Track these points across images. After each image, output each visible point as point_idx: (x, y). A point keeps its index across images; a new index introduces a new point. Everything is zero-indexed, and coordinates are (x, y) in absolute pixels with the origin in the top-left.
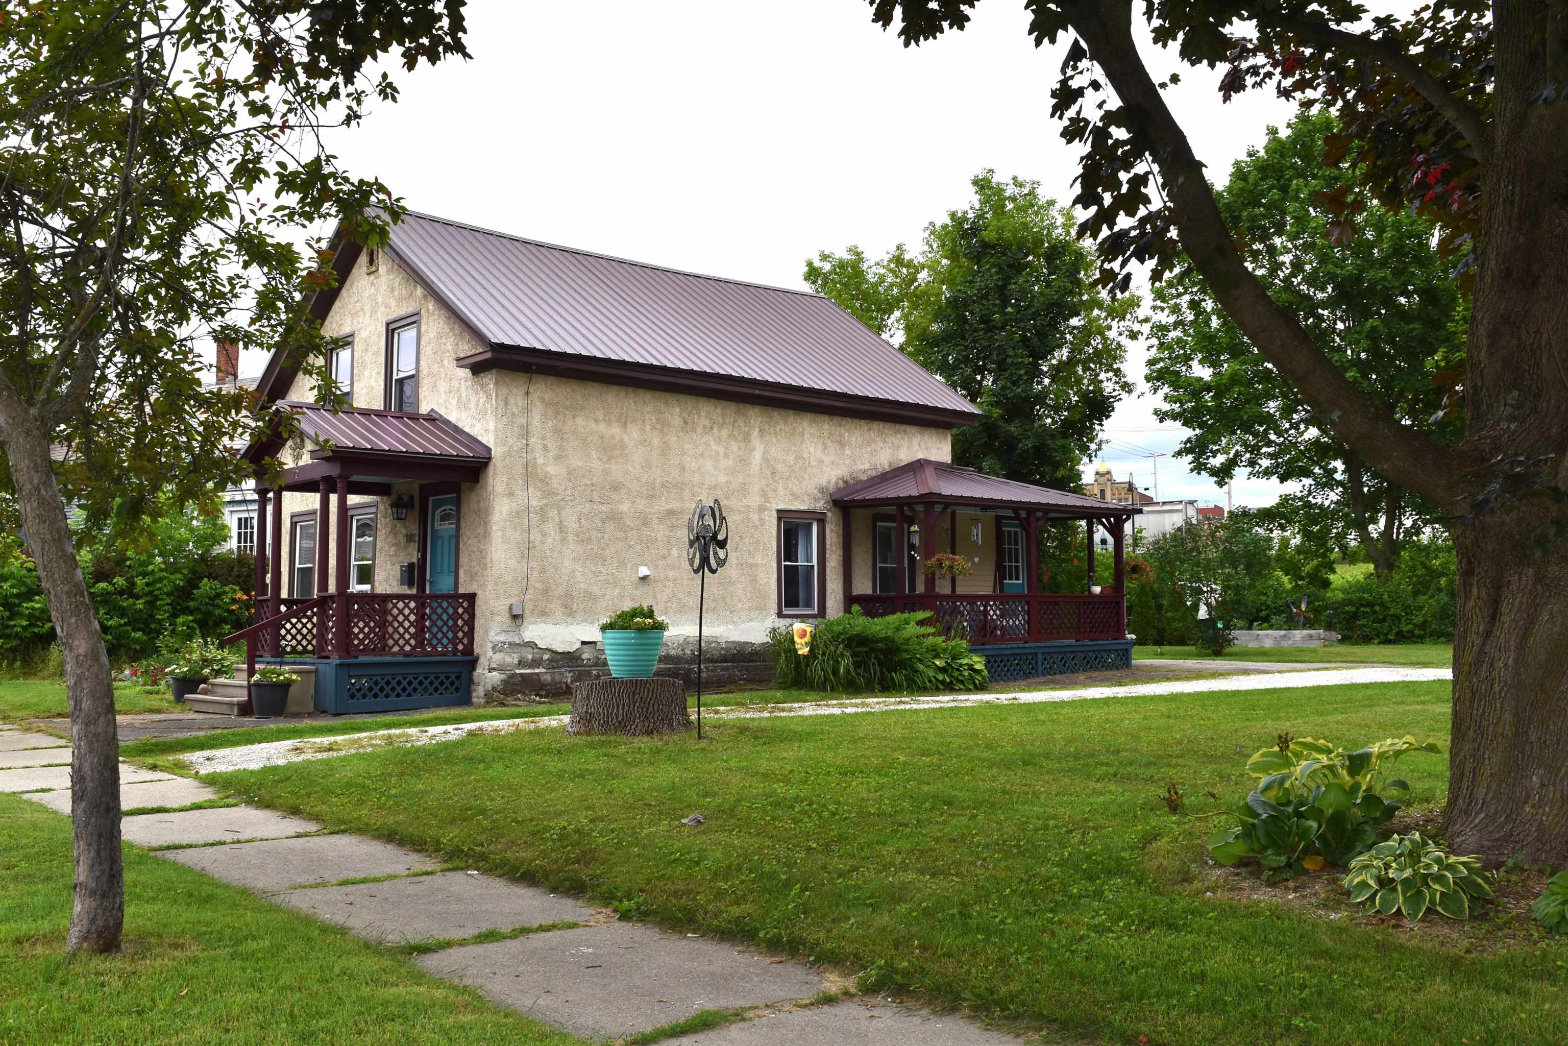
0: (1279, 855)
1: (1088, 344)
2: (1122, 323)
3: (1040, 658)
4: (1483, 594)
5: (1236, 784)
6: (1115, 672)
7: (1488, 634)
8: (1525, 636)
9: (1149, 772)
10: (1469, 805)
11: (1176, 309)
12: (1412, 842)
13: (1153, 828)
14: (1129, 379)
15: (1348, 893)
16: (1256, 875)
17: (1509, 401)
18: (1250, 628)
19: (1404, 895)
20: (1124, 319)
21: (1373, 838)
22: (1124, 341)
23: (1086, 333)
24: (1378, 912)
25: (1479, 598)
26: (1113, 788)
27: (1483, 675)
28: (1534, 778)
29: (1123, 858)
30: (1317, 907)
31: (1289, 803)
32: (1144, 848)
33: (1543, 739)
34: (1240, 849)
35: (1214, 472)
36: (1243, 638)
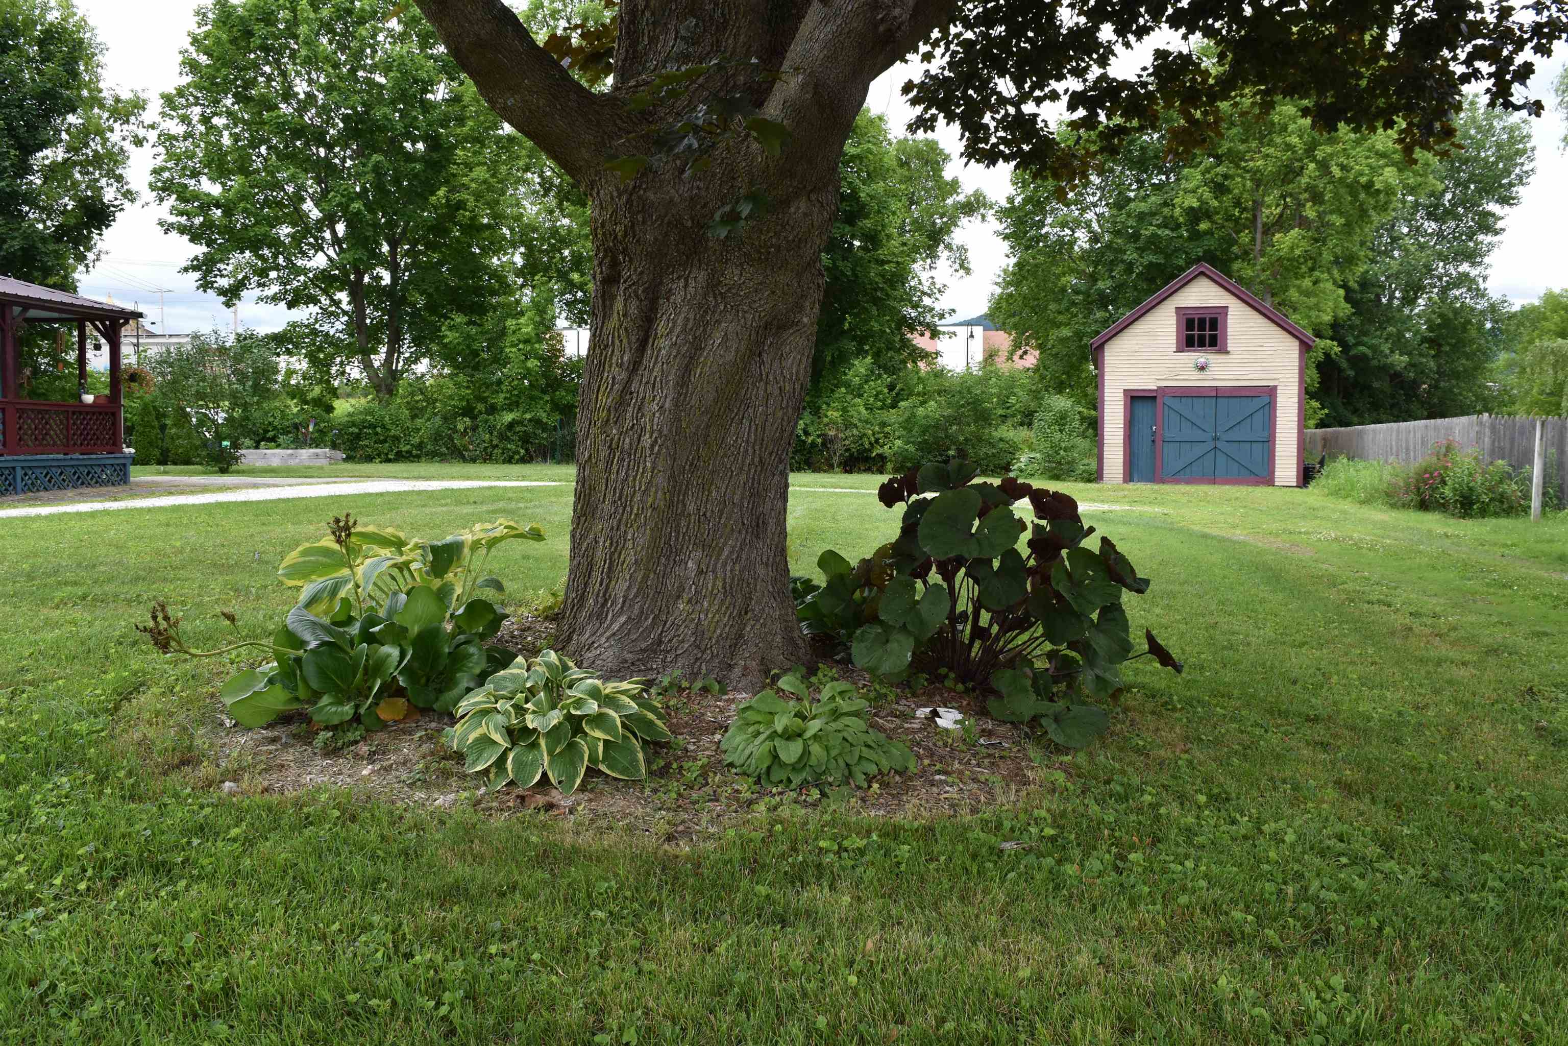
0: (340, 703)
1: (86, 145)
2: (125, 127)
3: (19, 473)
4: (633, 310)
5: (258, 598)
6: (111, 488)
7: (635, 366)
8: (687, 370)
9: (133, 591)
10: (603, 605)
11: (185, 120)
12: (549, 665)
13: (135, 673)
14: (133, 187)
15: (459, 757)
16: (307, 738)
17: (683, 32)
18: (257, 447)
19: (550, 753)
20: (127, 122)
21: (483, 665)
22: (128, 146)
23: (84, 135)
24: (511, 783)
25: (625, 315)
26: (78, 615)
27: (628, 423)
28: (690, 564)
29: (76, 734)
30: (412, 785)
31: (350, 620)
32: (117, 708)
33: (703, 510)
34: (278, 699)
35: (222, 292)
36: (250, 456)
